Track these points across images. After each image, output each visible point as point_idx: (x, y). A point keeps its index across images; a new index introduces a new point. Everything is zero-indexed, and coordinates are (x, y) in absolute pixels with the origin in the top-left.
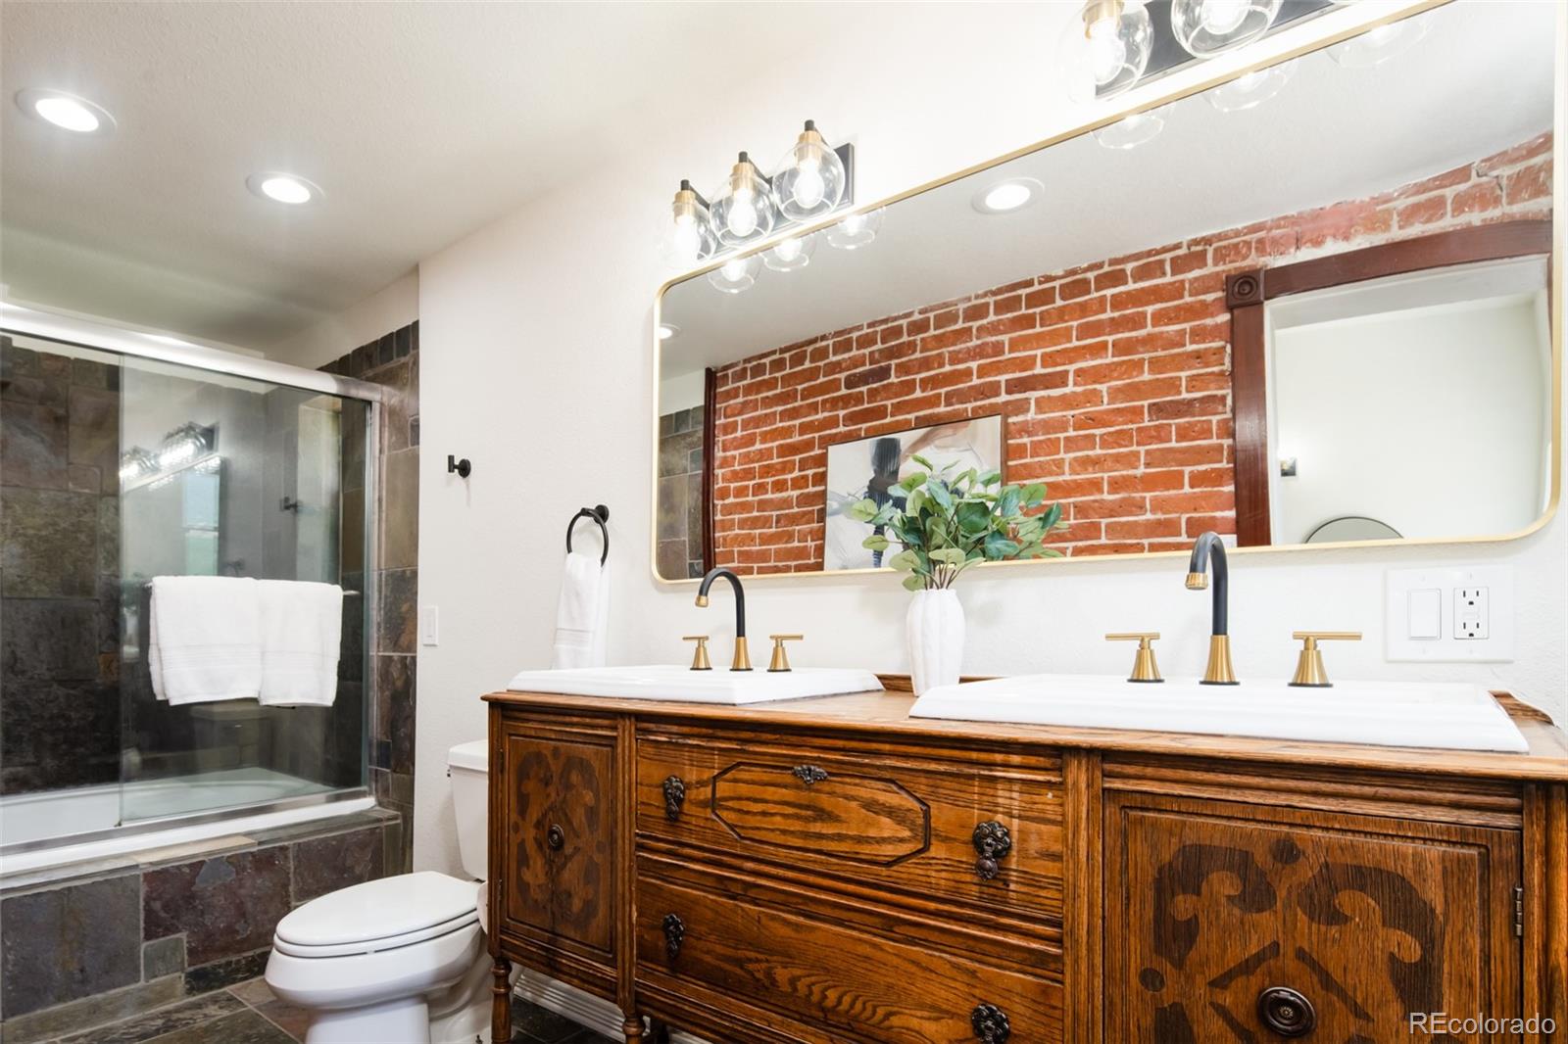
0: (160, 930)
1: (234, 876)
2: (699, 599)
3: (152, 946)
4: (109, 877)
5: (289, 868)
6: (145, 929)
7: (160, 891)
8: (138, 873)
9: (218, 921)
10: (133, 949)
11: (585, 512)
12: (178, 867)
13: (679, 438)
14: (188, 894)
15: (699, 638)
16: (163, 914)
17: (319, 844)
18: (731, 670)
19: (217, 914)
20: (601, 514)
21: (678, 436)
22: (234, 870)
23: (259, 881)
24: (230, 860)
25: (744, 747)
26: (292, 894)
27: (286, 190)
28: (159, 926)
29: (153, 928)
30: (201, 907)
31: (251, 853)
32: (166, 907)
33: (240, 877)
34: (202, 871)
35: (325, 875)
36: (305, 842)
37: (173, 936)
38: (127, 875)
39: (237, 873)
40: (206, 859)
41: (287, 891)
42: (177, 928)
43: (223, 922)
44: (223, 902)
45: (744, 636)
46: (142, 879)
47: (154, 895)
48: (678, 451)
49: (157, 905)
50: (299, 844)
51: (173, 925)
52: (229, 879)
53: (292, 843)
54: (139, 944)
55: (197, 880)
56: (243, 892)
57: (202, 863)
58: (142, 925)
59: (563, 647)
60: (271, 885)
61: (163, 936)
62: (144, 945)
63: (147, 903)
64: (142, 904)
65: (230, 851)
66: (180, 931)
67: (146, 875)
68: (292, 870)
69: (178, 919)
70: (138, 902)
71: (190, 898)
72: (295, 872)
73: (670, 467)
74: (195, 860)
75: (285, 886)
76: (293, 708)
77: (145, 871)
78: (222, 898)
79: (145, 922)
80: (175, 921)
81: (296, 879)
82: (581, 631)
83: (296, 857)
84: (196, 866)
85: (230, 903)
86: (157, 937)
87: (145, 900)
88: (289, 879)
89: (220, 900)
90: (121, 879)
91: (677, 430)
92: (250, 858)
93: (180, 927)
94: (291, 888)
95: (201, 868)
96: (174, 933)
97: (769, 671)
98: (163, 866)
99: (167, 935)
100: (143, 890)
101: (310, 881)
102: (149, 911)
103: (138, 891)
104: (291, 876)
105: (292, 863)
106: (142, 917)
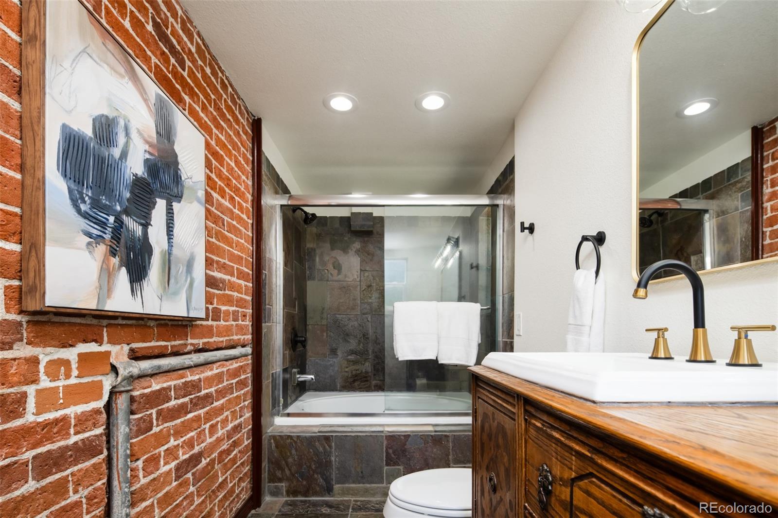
0: (392, 463)
1: (423, 445)
2: (636, 291)
3: (389, 469)
4: (372, 434)
5: (449, 447)
6: (386, 460)
7: (392, 445)
8: (383, 435)
9: (417, 465)
10: (381, 468)
11: (585, 239)
12: (399, 435)
13: (731, 186)
14: (403, 449)
15: (659, 330)
16: (393, 456)
17: (464, 437)
18: (687, 361)
19: (415, 462)
20: (600, 239)
21: (730, 184)
22: (423, 442)
23: (435, 450)
24: (422, 437)
25: (594, 457)
26: (451, 460)
27: (433, 102)
28: (391, 461)
29: (389, 461)
30: (408, 456)
31: (431, 435)
32: (394, 452)
33: (426, 446)
34: (409, 439)
35: (468, 454)
36: (457, 435)
37: (398, 467)
38: (378, 435)
39: (425, 444)
40: (411, 434)
41: (448, 458)
42: (399, 464)
43: (418, 466)
44: (418, 456)
45: (703, 326)
46: (384, 438)
47: (389, 446)
48: (731, 196)
49: (391, 451)
50: (454, 435)
51: (397, 462)
52: (421, 446)
53: (451, 434)
54: (384, 467)
55: (407, 443)
56: (427, 453)
57: (409, 436)
58: (385, 459)
59: (570, 338)
60: (440, 453)
61: (393, 466)
62: (386, 468)
63: (387, 449)
64: (385, 449)
65: (422, 432)
66: (400, 465)
67: (386, 436)
68: (451, 448)
69: (399, 460)
70: (383, 448)
71: (404, 451)
72: (452, 449)
73: (724, 209)
74: (406, 434)
75: (448, 455)
76: (456, 366)
77: (386, 434)
78: (418, 454)
79: (386, 458)
80: (398, 460)
81: (453, 453)
82: (580, 325)
83: (453, 442)
84: (407, 436)
85: (422, 458)
86: (390, 466)
87: (386, 447)
88: (449, 452)
89: (417, 455)
90: (376, 436)
91: (729, 180)
92: (431, 438)
93: (400, 463)
94: (450, 457)
95: (409, 438)
96: (397, 465)
97: (729, 365)
98: (393, 434)
99: (395, 466)
100: (385, 443)
101: (460, 456)
102: (387, 453)
103: (383, 443)
104: (451, 451)
105: (451, 444)
106: (385, 455)
